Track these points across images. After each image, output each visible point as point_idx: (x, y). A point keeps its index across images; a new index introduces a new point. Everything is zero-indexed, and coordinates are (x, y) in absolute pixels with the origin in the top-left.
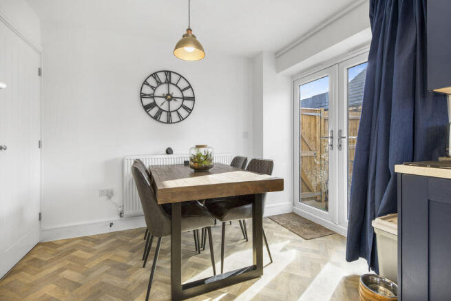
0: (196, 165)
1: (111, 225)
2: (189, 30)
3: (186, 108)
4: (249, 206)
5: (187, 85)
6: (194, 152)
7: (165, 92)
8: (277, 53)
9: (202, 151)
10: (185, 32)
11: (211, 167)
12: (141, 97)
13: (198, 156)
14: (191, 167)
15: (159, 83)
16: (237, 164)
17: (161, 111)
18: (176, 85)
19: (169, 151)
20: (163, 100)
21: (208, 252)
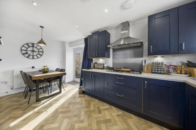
0: (44, 71)
1: (7, 93)
2: (42, 39)
3: (40, 55)
4: (59, 79)
5: (41, 48)
6: (43, 68)
7: (32, 49)
8: (70, 43)
9: (46, 67)
10: (41, 40)
11: (48, 71)
12: (21, 51)
13: (44, 69)
14: (42, 72)
15: (29, 47)
16: (57, 70)
17: (30, 55)
18: (36, 48)
19: (33, 67)
20: (31, 52)
21: (47, 92)
